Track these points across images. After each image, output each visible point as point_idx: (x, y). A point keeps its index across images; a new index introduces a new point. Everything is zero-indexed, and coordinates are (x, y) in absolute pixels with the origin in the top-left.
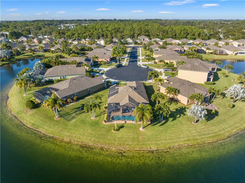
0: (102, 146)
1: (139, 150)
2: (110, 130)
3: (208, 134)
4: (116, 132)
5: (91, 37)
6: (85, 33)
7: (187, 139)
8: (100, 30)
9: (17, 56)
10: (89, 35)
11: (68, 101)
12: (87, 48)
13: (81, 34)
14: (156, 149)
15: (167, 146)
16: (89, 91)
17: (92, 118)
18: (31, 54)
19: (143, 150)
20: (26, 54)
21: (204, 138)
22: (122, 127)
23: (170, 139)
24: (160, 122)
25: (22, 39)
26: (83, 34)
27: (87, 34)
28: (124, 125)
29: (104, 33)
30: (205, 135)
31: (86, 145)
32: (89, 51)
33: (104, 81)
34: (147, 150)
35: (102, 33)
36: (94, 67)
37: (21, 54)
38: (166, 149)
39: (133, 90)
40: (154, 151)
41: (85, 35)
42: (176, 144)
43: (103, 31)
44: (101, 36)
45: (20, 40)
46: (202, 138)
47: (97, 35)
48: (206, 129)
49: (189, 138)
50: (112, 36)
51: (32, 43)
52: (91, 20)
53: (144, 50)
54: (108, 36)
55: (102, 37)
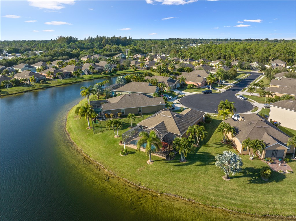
0: (100, 164)
1: (127, 182)
2: (118, 152)
3: (232, 199)
4: (122, 156)
5: (209, 57)
6: (203, 53)
7: (193, 193)
8: (222, 51)
9: (120, 71)
10: (208, 55)
11: (111, 116)
12: (187, 69)
13: (200, 54)
14: (145, 188)
15: (161, 190)
16: (140, 111)
17: (115, 137)
18: (133, 70)
19: (131, 184)
20: (129, 70)
21: (222, 201)
22: (133, 152)
23: (170, 184)
24: (179, 162)
25: (137, 56)
26: (201, 54)
27: (206, 55)
28: (136, 151)
29: (227, 54)
30: (226, 198)
31: (89, 158)
32: (189, 72)
33: (161, 104)
34: (135, 186)
35: (225, 54)
36: (178, 90)
37: (124, 70)
38: (156, 193)
39: (172, 117)
40: (142, 189)
41: (203, 55)
42: (173, 192)
43: (226, 52)
44: (222, 57)
45: (135, 57)
46: (216, 200)
47: (218, 56)
48: (234, 192)
49: (196, 193)
50: (237, 58)
51: (144, 60)
52: (233, 40)
53: (267, 78)
54: (231, 58)
55: (223, 59)
